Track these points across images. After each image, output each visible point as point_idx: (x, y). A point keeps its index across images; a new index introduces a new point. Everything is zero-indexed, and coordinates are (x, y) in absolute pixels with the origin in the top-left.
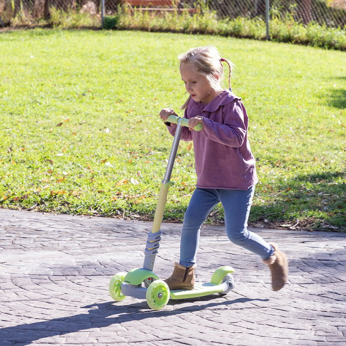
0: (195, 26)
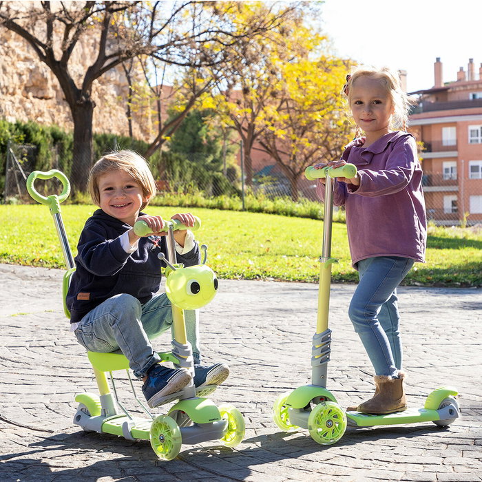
0: (188, 202)
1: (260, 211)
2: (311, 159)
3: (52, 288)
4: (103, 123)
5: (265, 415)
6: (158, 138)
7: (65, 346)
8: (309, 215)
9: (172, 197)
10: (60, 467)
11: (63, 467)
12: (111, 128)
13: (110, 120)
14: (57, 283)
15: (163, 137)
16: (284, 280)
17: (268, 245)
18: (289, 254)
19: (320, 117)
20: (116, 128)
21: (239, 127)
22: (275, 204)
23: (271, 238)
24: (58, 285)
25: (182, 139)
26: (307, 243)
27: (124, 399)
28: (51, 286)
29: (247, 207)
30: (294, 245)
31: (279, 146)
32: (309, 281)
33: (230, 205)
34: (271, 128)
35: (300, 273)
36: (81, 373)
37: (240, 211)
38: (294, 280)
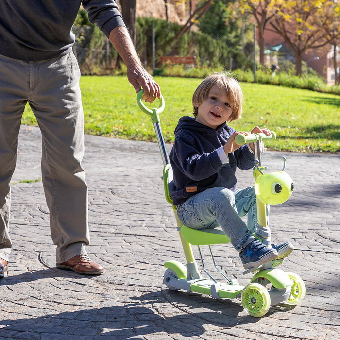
1: (267, 83)
2: (312, 38)
3: (94, 153)
4: (146, 7)
5: (237, 268)
6: (189, 21)
7: (98, 205)
8: (307, 87)
9: (198, 70)
10: (83, 306)
11: (85, 306)
12: (152, 11)
13: (151, 4)
14: (99, 149)
15: (193, 20)
16: (275, 150)
17: (268, 117)
18: (282, 125)
19: (321, 4)
20: (156, 11)
21: (254, 12)
22: (280, 77)
23: (270, 111)
24: (99, 150)
25: (210, 18)
26: (299, 116)
27: (136, 252)
28: (94, 152)
29: (258, 79)
30: (288, 117)
31: (287, 27)
32: (294, 151)
33: (244, 77)
34: (280, 13)
35: (288, 144)
36: (108, 229)
37: (252, 82)
38: (282, 150)
